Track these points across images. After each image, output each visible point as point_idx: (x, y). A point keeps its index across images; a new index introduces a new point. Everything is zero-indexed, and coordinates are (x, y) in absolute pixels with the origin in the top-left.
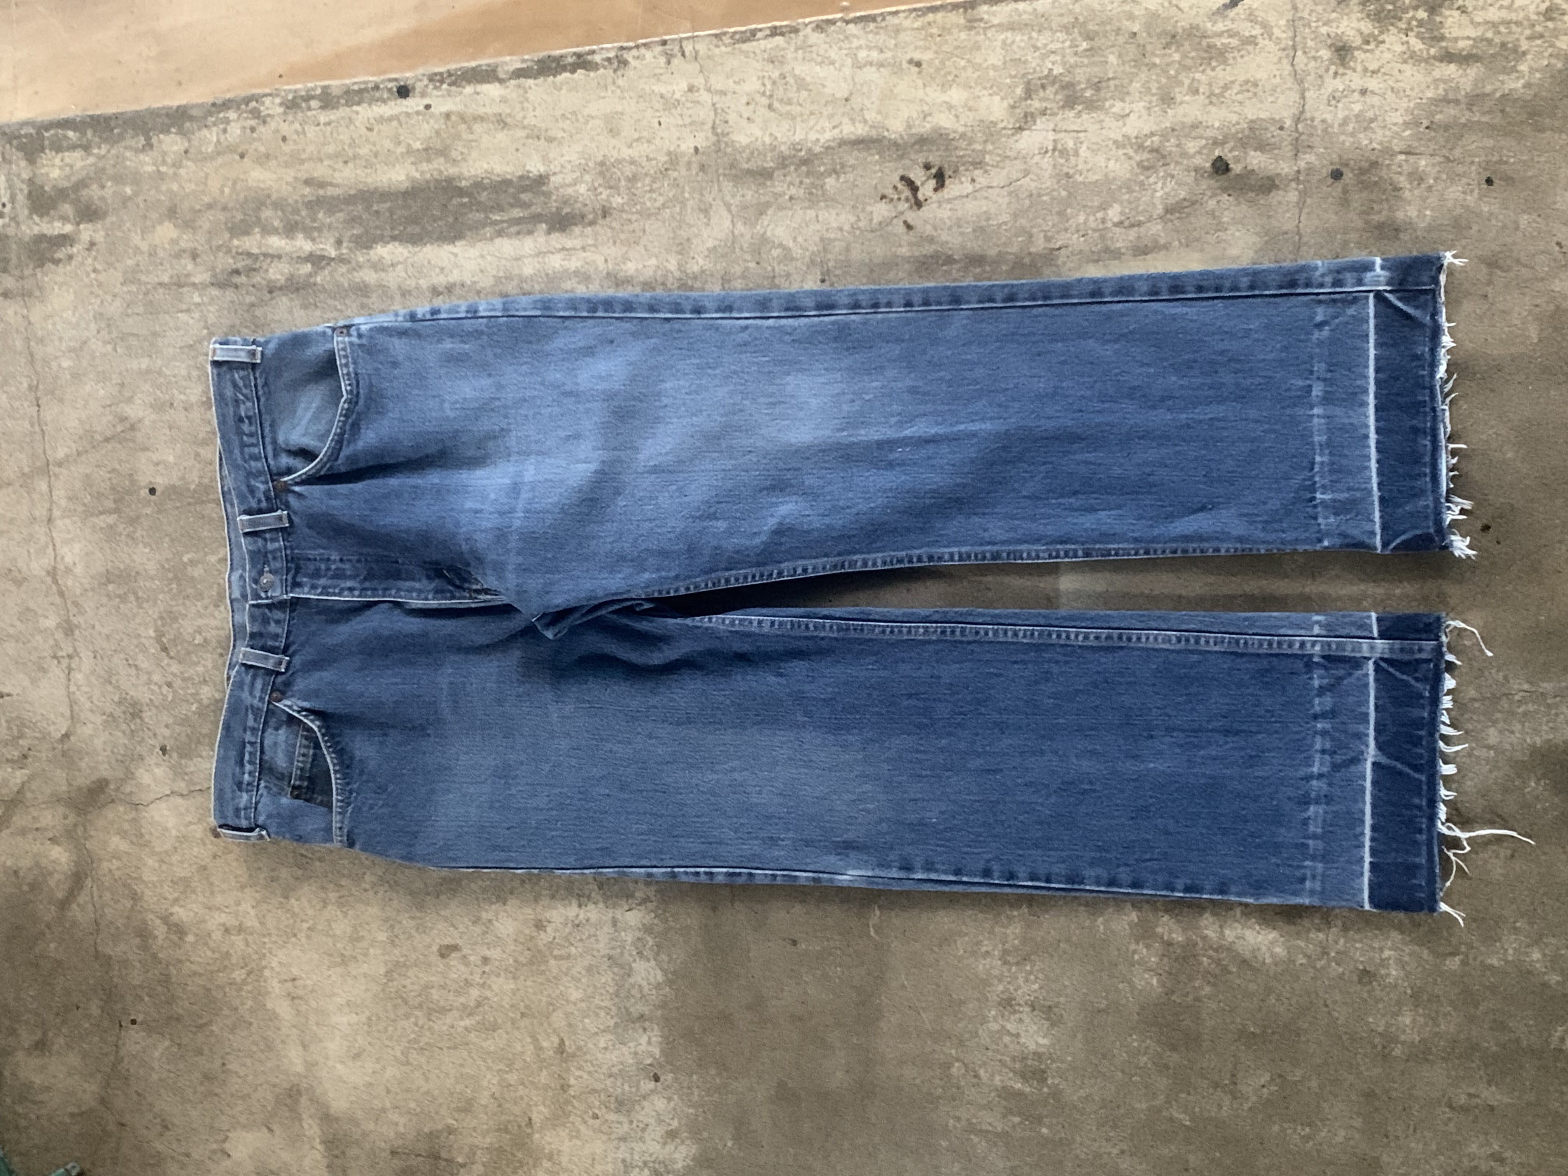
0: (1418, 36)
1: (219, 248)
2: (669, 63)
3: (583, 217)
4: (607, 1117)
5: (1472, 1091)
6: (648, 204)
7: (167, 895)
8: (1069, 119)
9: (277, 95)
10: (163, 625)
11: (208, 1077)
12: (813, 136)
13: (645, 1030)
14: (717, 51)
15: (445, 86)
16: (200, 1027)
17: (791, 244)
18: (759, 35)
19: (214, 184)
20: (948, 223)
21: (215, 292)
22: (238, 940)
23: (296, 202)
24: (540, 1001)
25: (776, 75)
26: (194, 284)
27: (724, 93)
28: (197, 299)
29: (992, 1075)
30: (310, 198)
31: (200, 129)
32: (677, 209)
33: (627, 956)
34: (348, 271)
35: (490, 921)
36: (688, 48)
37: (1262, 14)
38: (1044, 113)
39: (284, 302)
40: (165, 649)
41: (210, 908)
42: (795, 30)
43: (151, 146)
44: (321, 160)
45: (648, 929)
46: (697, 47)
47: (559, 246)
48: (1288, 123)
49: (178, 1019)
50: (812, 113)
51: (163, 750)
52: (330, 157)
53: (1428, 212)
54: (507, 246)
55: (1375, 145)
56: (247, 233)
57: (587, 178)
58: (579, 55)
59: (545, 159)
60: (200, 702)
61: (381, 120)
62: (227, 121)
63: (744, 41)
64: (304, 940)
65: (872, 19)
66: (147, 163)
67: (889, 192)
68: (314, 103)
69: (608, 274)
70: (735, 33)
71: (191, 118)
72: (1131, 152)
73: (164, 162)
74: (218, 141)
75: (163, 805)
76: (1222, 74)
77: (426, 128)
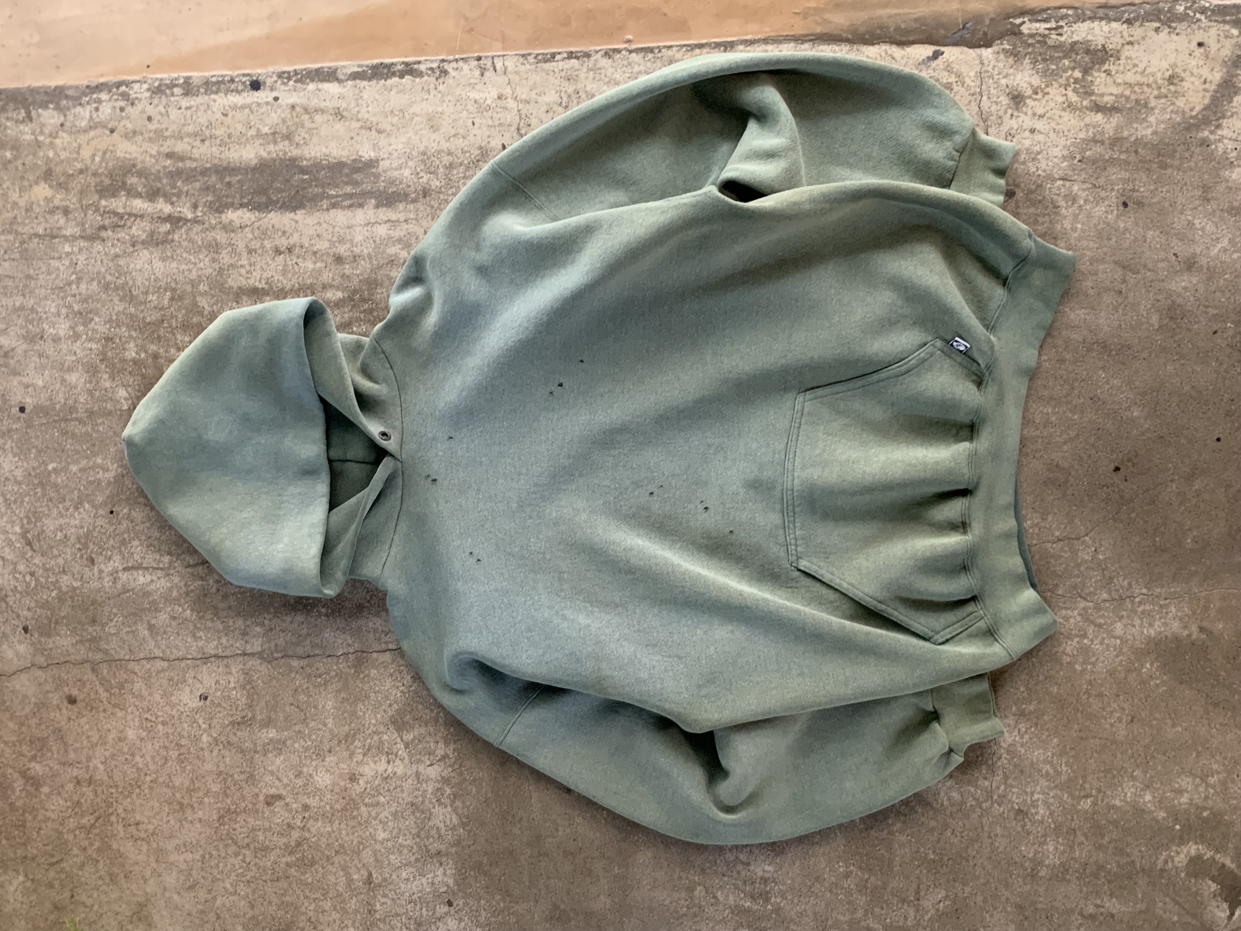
0: (1075, 90)
1: (88, 206)
2: (482, 75)
3: (406, 195)
5: (1099, 902)
7: (25, 752)
9: (145, 82)
10: (28, 523)
11: (57, 907)
13: (441, 864)
14: (523, 68)
15: (291, 83)
16: (52, 864)
18: (558, 57)
19: (86, 153)
21: (83, 244)
22: (88, 791)
23: (159, 171)
24: (352, 841)
25: (571, 90)
26: (65, 237)
27: (528, 102)
28: (67, 248)
29: (727, 896)
30: (171, 169)
31: (74, 107)
33: (427, 802)
34: (201, 231)
36: (499, 64)
37: (957, 67)
39: (145, 254)
40: (29, 544)
41: (64, 764)
42: (587, 55)
43: (31, 119)
44: (182, 138)
45: (446, 781)
46: (506, 63)
47: (386, 219)
49: (33, 859)
51: (26, 629)
52: (188, 135)
53: (1079, 226)
54: (340, 217)
55: (1040, 172)
56: (114, 196)
57: (410, 163)
58: (407, 64)
59: (376, 147)
60: (60, 589)
61: (235, 108)
62: (99, 101)
63: (546, 61)
64: (146, 791)
65: (651, 50)
66: (26, 132)
68: (177, 91)
70: (538, 55)
71: (67, 97)
73: (41, 132)
74: (91, 116)
75: (24, 677)
77: (274, 118)
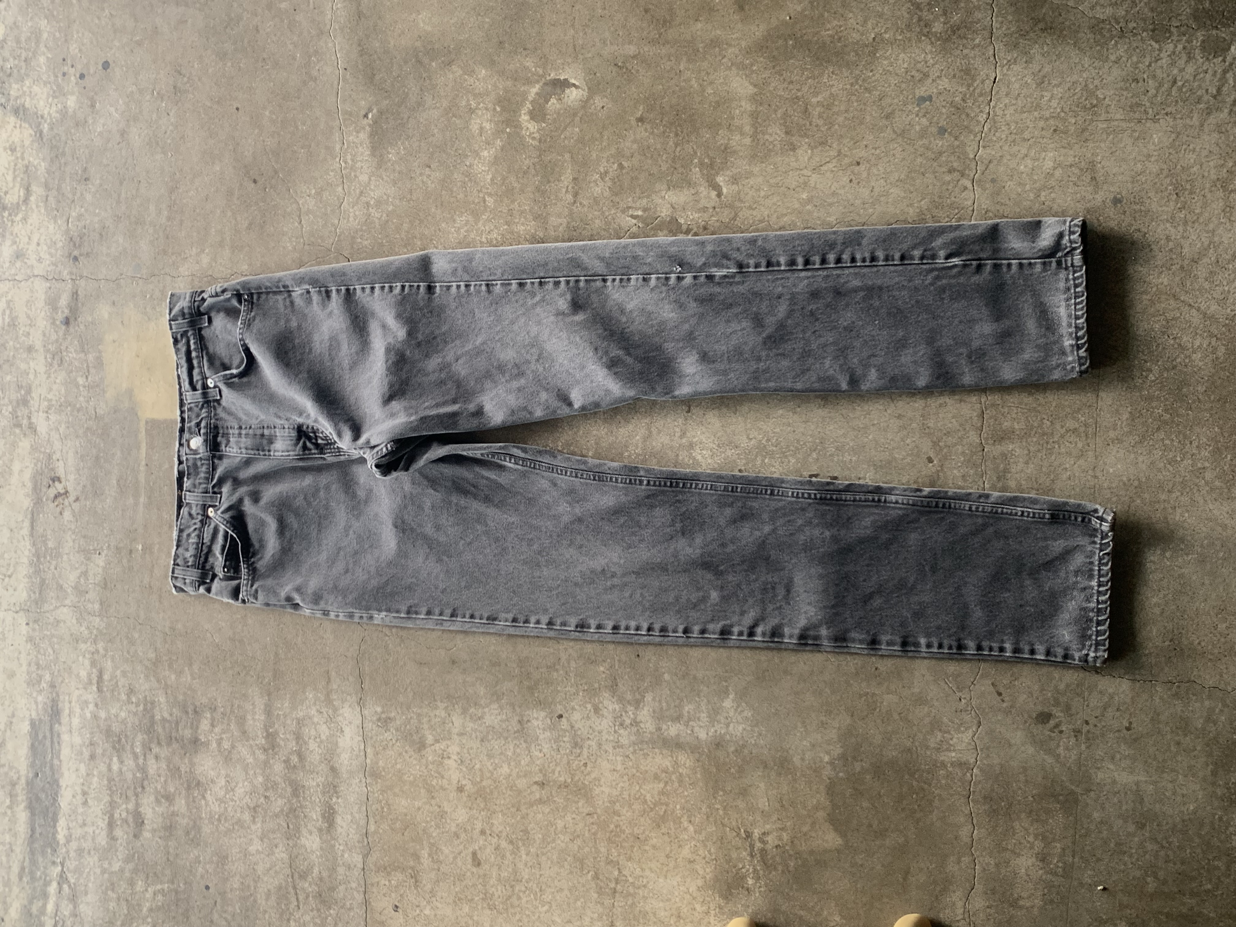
4: (585, 757)
6: (51, 658)
8: (34, 404)
12: (27, 553)
17: (79, 571)
20: (77, 476)
32: (55, 640)
35: (458, 825)
38: (29, 418)
48: (48, 285)
50: (16, 552)
67: (58, 510)
69: (85, 688)
72: (53, 370)
76: (22, 319)
